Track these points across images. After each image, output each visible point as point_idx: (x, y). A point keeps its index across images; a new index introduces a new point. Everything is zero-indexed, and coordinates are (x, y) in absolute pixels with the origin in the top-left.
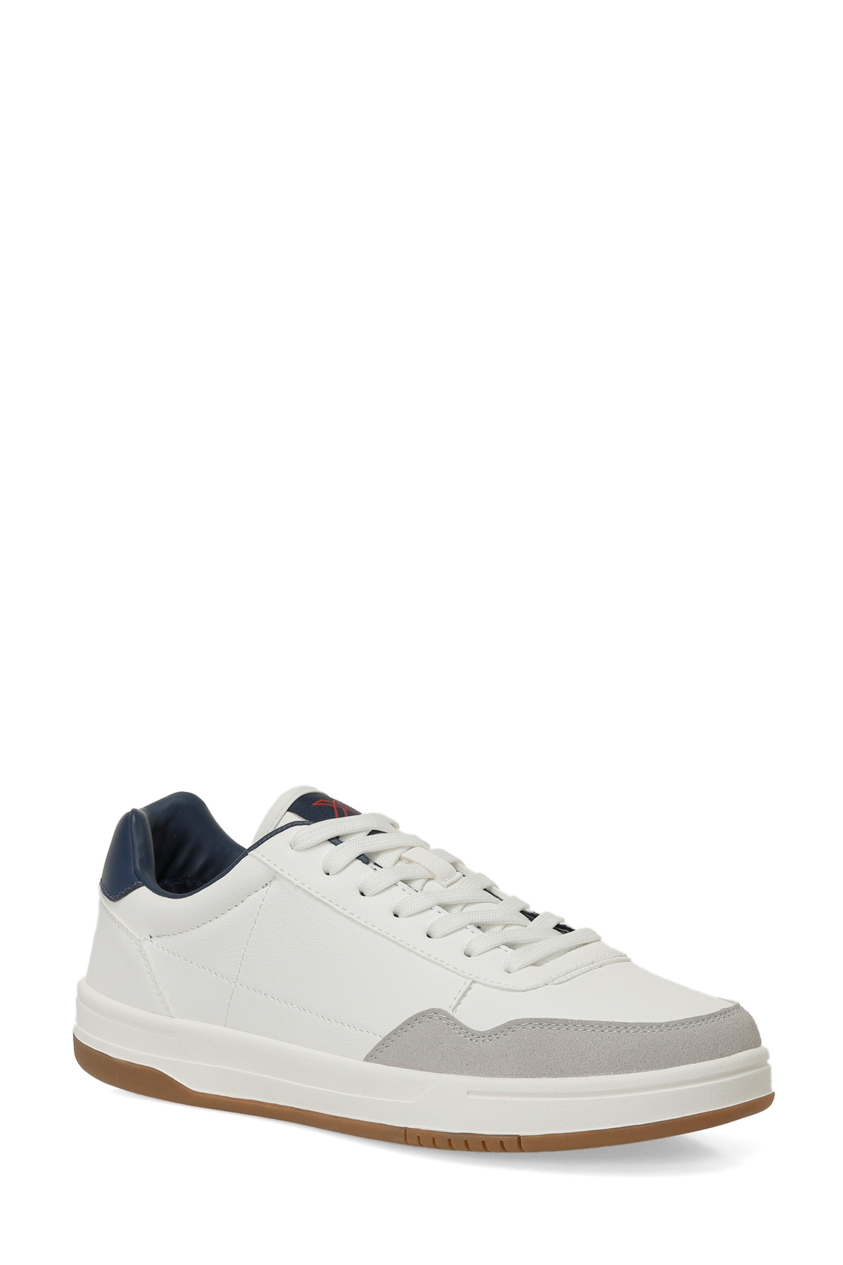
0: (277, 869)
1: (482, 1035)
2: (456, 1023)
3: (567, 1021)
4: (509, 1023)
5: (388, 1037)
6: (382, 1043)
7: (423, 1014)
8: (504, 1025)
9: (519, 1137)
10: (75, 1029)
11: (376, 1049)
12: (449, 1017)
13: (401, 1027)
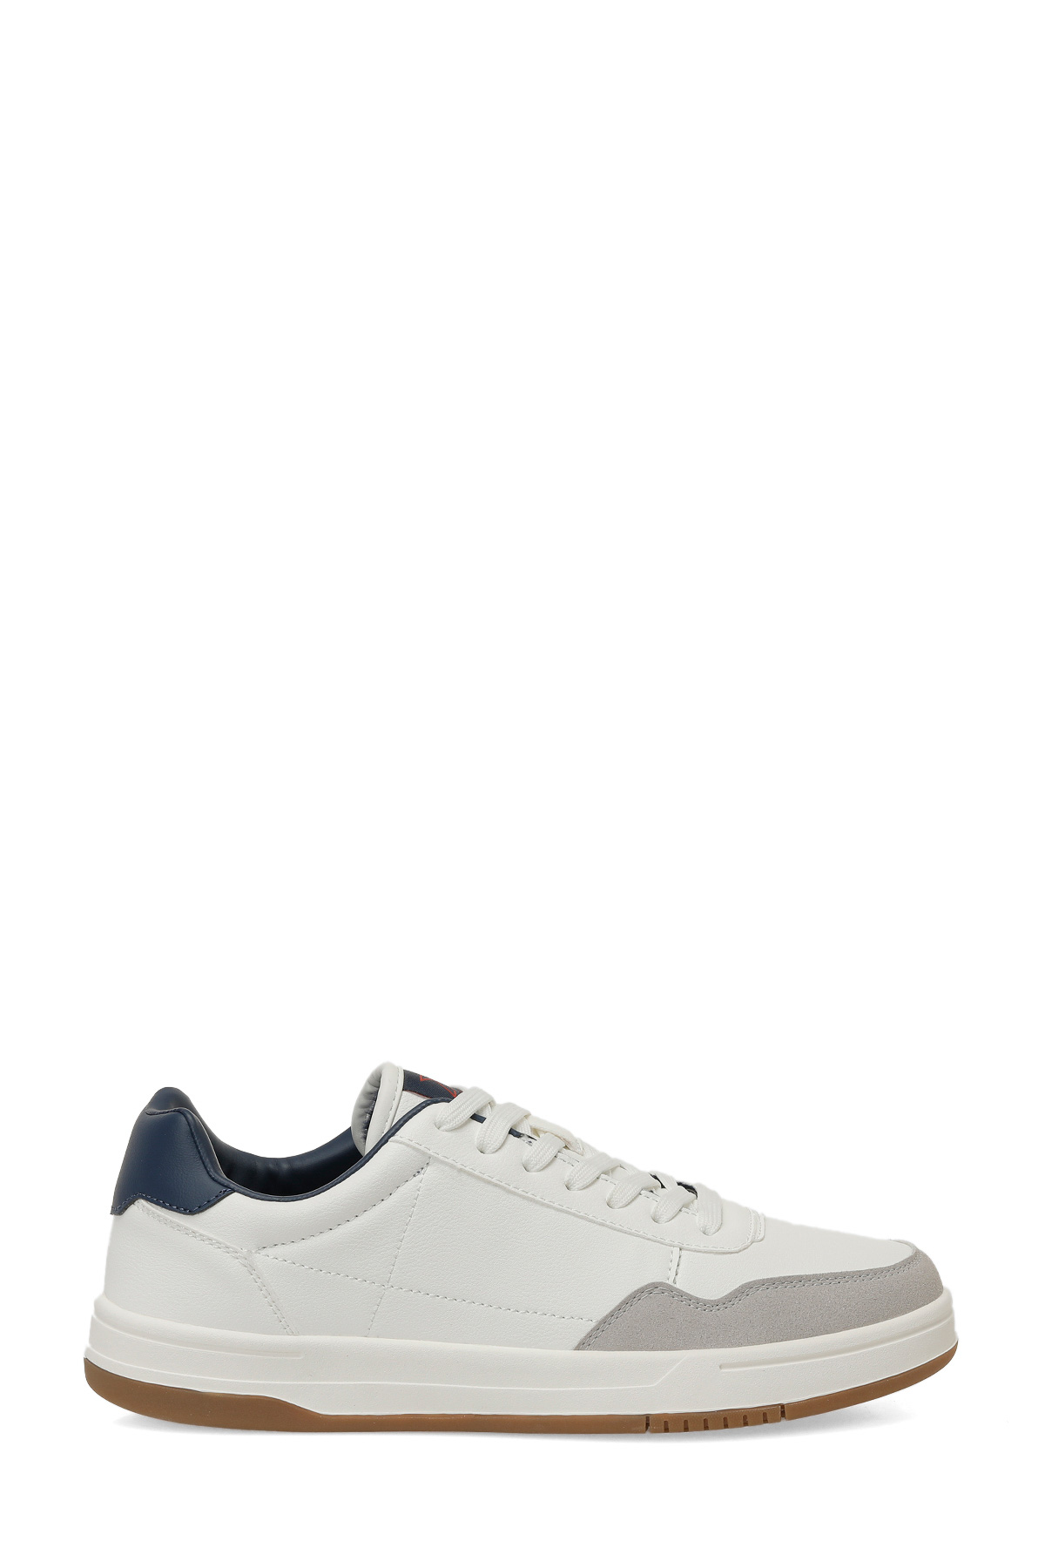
0: (431, 1152)
1: (716, 1304)
2: (681, 1294)
3: (802, 1276)
4: (742, 1287)
5: (604, 1321)
6: (597, 1328)
7: (642, 1291)
8: (737, 1291)
9: (783, 1406)
10: (88, 1351)
11: (589, 1336)
12: (671, 1289)
13: (619, 1308)
